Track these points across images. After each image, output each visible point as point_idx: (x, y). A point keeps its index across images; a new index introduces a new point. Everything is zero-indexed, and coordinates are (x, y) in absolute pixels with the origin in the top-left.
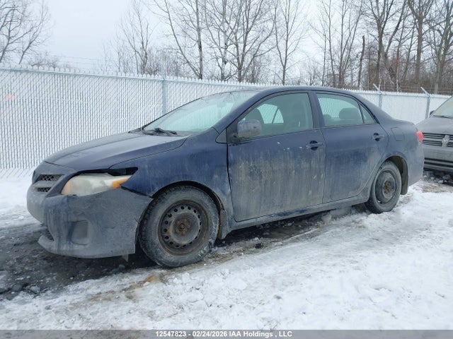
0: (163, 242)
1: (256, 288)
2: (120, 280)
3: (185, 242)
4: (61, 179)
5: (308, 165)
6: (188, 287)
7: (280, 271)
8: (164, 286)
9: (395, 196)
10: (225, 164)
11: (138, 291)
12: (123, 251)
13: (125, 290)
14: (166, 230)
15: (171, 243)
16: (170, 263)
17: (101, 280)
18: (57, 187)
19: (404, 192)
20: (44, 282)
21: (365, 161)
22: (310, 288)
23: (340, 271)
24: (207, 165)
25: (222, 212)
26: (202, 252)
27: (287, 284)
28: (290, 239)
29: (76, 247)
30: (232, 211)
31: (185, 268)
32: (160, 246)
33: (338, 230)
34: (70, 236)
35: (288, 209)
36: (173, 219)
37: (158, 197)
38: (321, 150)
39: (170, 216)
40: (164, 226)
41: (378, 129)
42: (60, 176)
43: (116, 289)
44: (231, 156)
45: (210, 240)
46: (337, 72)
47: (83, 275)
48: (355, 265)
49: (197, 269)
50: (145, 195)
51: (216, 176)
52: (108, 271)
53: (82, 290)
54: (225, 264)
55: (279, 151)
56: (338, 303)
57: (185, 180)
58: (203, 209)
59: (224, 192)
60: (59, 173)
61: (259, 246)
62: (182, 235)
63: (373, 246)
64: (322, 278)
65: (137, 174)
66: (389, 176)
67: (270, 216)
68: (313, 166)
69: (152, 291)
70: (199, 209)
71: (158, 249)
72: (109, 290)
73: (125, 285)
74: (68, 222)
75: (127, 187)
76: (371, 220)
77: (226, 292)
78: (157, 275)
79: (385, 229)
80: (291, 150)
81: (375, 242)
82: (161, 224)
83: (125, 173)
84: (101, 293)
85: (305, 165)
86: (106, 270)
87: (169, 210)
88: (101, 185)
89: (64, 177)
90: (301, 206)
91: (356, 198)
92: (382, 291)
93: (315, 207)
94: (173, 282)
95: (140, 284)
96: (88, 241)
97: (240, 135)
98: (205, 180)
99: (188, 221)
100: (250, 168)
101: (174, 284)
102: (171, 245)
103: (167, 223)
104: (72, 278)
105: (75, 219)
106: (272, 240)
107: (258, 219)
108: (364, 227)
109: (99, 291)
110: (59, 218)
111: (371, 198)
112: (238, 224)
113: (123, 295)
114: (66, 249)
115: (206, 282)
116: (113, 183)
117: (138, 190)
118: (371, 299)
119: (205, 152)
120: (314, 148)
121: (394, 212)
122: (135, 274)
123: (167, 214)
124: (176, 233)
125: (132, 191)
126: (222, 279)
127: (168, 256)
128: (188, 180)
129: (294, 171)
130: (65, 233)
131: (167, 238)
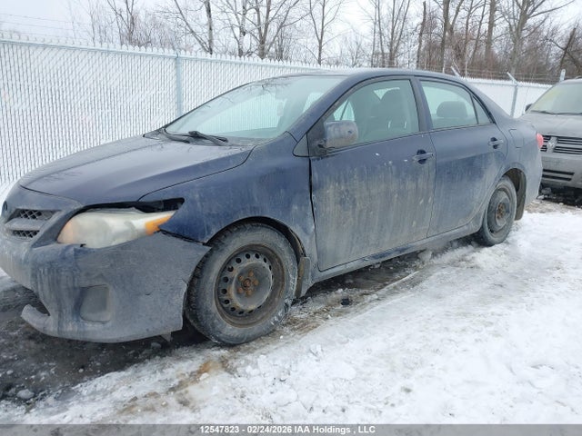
0: (221, 308)
1: (369, 375)
2: (161, 371)
3: (253, 307)
4: (55, 218)
5: (414, 185)
6: (270, 380)
7: (393, 344)
8: (233, 379)
9: (510, 223)
10: (307, 188)
11: (193, 391)
12: (164, 328)
13: (173, 389)
14: (225, 291)
15: (233, 309)
16: (232, 339)
17: (129, 372)
18: (51, 230)
19: (519, 216)
20: (38, 379)
21: (481, 177)
22: (445, 369)
23: (476, 340)
24: (282, 191)
25: (302, 259)
26: (276, 319)
27: (412, 365)
28: (385, 289)
29: (90, 327)
30: (316, 257)
31: (253, 344)
32: (219, 315)
33: (445, 272)
34: (78, 309)
35: (386, 247)
36: (235, 274)
37: (215, 242)
38: (430, 163)
39: (231, 270)
40: (223, 286)
41: (493, 132)
42: (53, 212)
43: (159, 390)
44: (315, 175)
45: (286, 301)
46: (387, 50)
47: (98, 364)
48: (491, 329)
49: (272, 347)
50: (197, 242)
51: (295, 208)
52: (136, 354)
53: (105, 393)
54: (310, 335)
55: (379, 166)
56: (492, 393)
57: (253, 215)
58: (277, 257)
59: (305, 230)
60: (52, 208)
61: (346, 302)
62: (248, 296)
63: (500, 297)
64: (456, 351)
65: (183, 209)
66: (503, 197)
67: (363, 259)
68: (420, 186)
69: (216, 390)
70: (270, 256)
71: (216, 321)
72: (147, 391)
73: (171, 380)
74: (75, 288)
75: (169, 230)
76: (484, 256)
77: (330, 386)
78: (215, 359)
79: (505, 269)
80: (393, 164)
81: (500, 289)
82: (218, 282)
83: (162, 207)
84: (135, 399)
85: (410, 185)
86: (131, 352)
87: (229, 261)
88: (126, 228)
89: (63, 214)
90: (400, 243)
91: (466, 228)
92: (545, 370)
93: (418, 243)
94: (245, 373)
95: (195, 376)
96: (108, 315)
97: (328, 145)
98: (281, 213)
99: (256, 275)
100: (342, 193)
101: (248, 376)
102: (232, 313)
103: (226, 280)
104: (81, 370)
105: (85, 283)
106: (362, 291)
107: (349, 266)
108: (477, 267)
109: (132, 394)
110: (58, 282)
111: (482, 227)
112: (322, 274)
113: (172, 399)
114: (71, 329)
115: (294, 368)
116: (147, 225)
117: (186, 234)
118: (532, 384)
119: (280, 172)
120: (422, 161)
121: (507, 243)
122: (180, 359)
123: (227, 267)
124: (238, 293)
125: (176, 235)
126: (315, 363)
127: (230, 330)
128: (257, 215)
129: (396, 196)
130: (69, 304)
131: (227, 302)
